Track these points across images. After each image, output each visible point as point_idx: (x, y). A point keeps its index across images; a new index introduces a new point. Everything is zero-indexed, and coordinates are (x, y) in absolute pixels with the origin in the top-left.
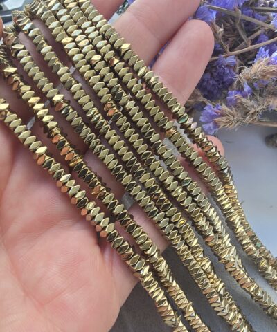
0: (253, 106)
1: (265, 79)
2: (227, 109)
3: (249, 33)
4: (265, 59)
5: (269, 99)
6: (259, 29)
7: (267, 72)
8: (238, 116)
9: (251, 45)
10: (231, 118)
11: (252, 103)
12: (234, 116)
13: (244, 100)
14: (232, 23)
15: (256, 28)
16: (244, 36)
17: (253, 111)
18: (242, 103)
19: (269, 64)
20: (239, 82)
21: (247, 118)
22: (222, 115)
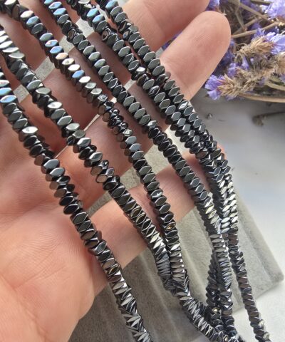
0: (250, 77)
1: (261, 54)
2: (229, 79)
3: (246, 21)
4: (262, 37)
5: (263, 71)
6: (254, 18)
7: (263, 48)
8: (238, 85)
9: (248, 30)
10: (232, 86)
11: (249, 73)
12: (234, 85)
13: (243, 72)
14: (232, 10)
15: (251, 18)
16: (241, 23)
17: (249, 81)
18: (241, 74)
19: (264, 41)
20: (239, 57)
21: (245, 86)
22: (224, 84)
